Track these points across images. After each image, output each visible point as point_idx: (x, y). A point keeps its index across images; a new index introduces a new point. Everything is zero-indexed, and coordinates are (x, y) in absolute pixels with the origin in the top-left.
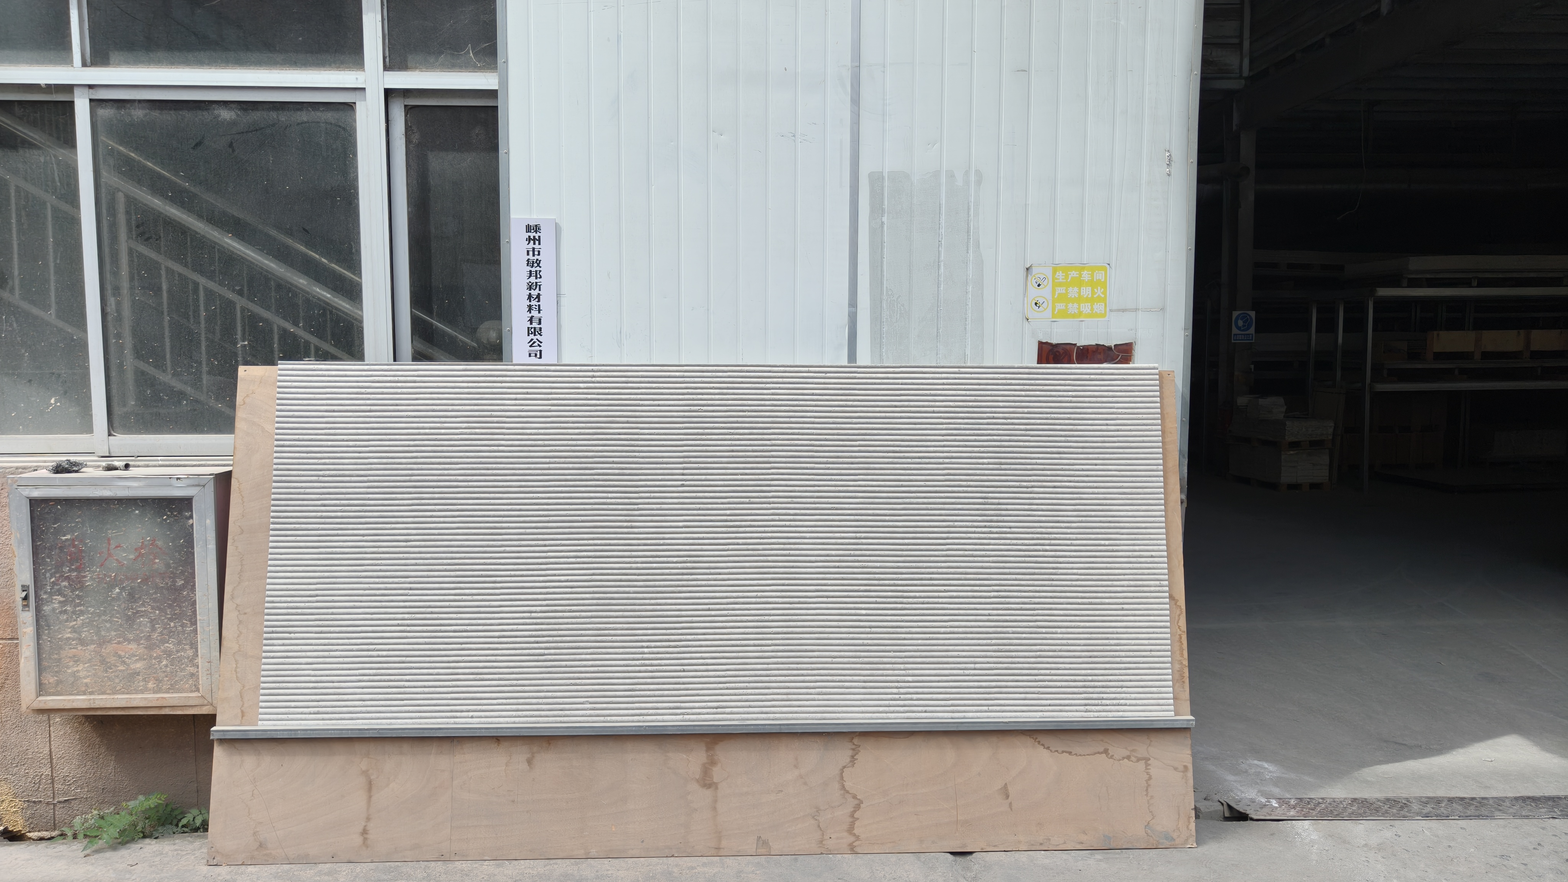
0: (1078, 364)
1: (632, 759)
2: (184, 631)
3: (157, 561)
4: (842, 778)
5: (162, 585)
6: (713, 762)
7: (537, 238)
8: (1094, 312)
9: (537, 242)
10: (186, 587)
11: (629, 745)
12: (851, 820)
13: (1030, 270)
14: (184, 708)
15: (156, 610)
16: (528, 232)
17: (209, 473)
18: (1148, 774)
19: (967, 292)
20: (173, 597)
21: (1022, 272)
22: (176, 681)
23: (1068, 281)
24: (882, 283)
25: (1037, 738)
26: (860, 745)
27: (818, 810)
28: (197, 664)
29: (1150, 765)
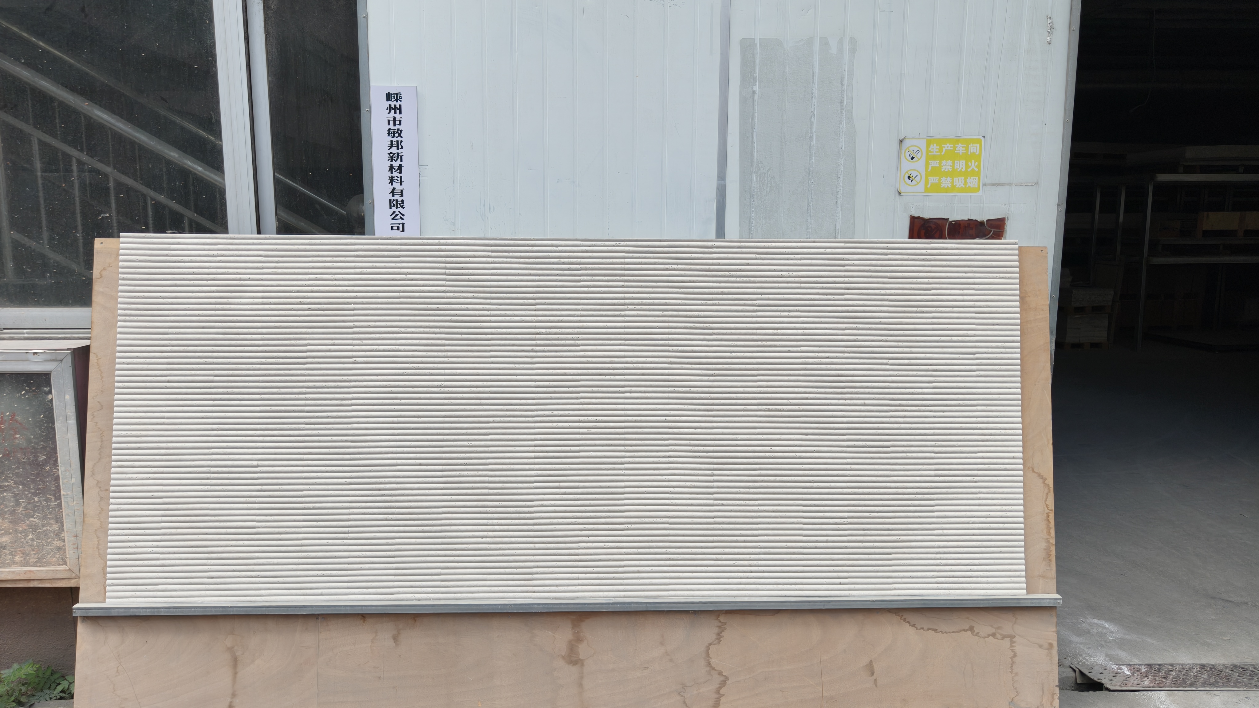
0: (949, 239)
1: (498, 637)
2: (48, 507)
3: (18, 436)
4: (708, 654)
5: (24, 460)
6: (579, 639)
7: (398, 106)
8: (967, 186)
9: (398, 111)
10: (49, 462)
11: (495, 622)
12: (717, 696)
13: (904, 143)
14: (53, 581)
15: (19, 485)
16: (389, 100)
17: (66, 348)
18: (1013, 651)
19: (839, 165)
20: (36, 472)
21: (896, 144)
22: (43, 554)
23: (942, 154)
24: (752, 155)
25: (903, 616)
26: (726, 623)
27: (684, 686)
28: (63, 538)
29: (1014, 642)
